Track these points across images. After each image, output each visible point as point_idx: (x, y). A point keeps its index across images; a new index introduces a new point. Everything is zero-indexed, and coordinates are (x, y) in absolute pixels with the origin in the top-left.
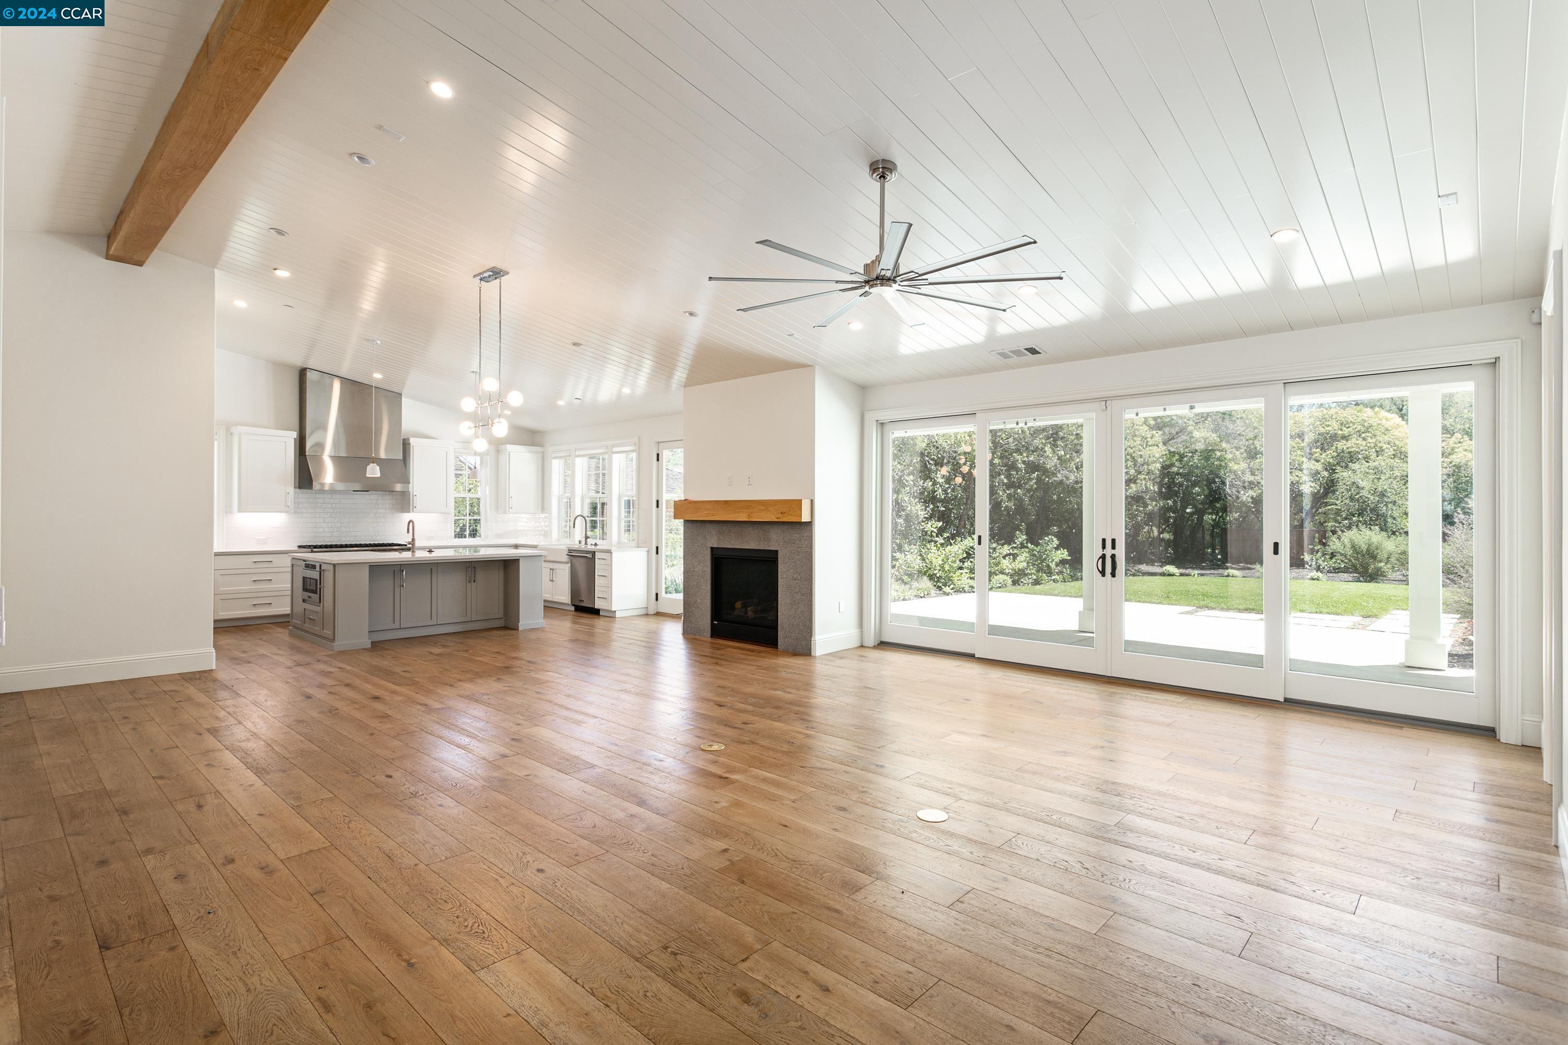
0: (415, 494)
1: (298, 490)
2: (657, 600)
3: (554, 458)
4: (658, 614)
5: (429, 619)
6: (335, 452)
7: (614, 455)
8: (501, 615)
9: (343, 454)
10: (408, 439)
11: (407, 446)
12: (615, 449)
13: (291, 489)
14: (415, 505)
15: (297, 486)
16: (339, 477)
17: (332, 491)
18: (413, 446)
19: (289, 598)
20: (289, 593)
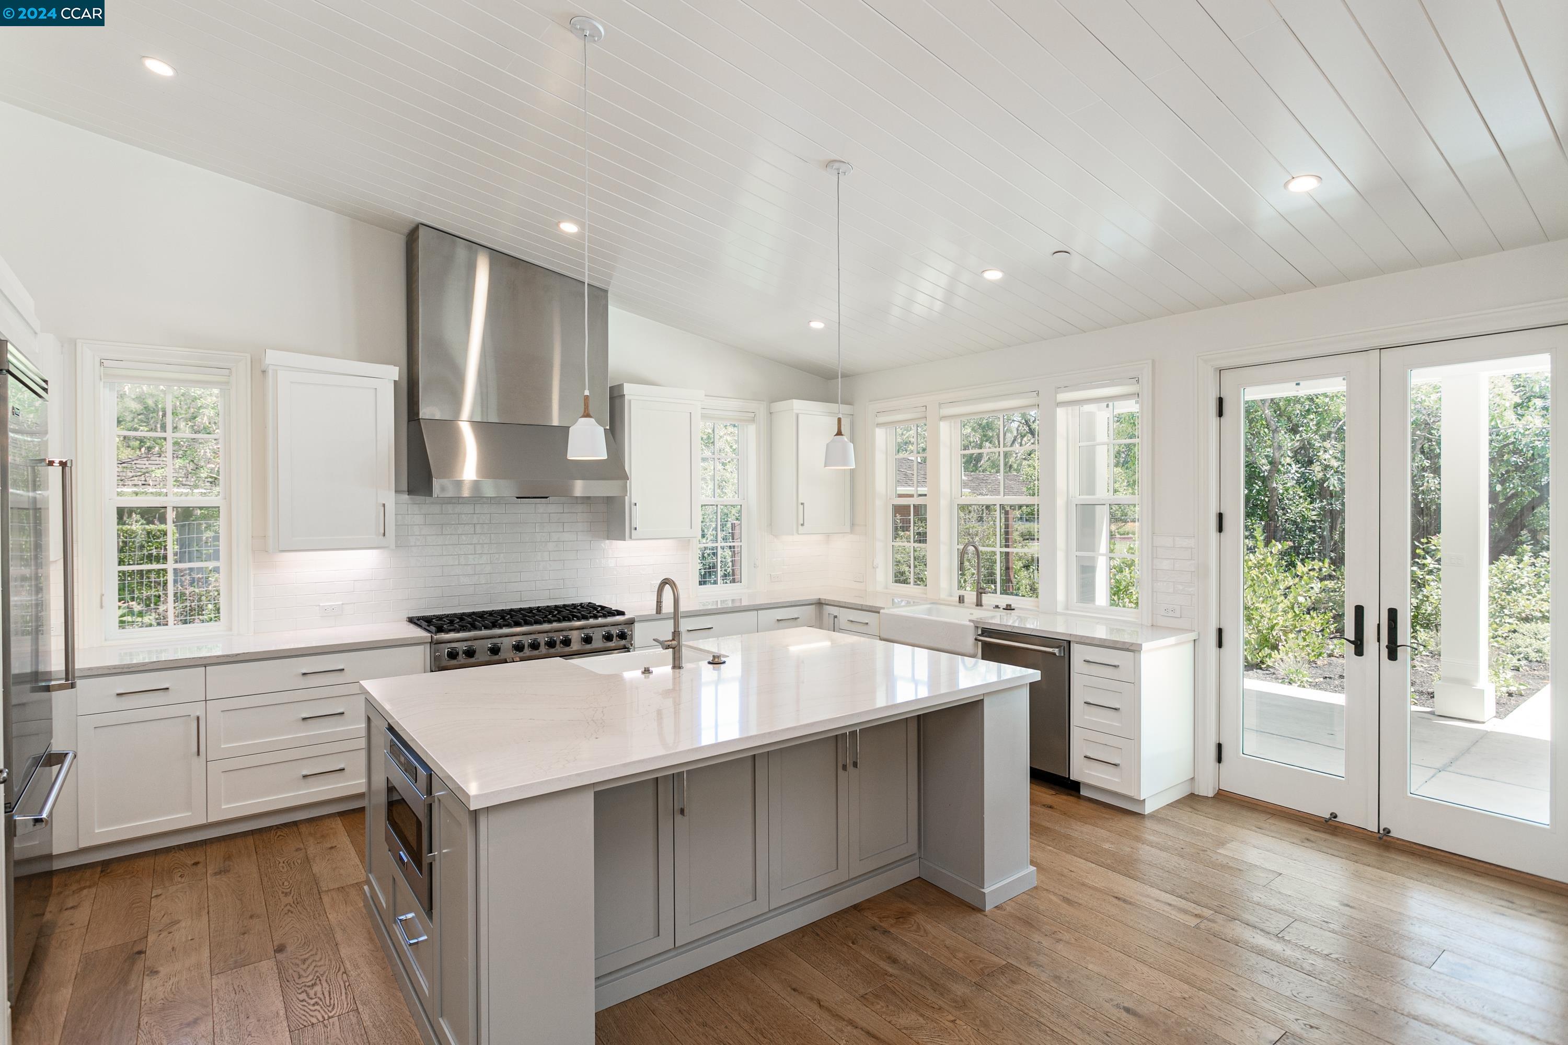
0: (633, 501)
1: (406, 497)
2: (1219, 760)
3: (879, 425)
4: (1223, 797)
5: (750, 898)
6: (482, 415)
7: (1060, 412)
8: (912, 847)
9: (493, 418)
10: (620, 387)
11: (617, 401)
12: (1062, 397)
13: (389, 497)
14: (634, 526)
15: (405, 486)
16: (490, 466)
17: (477, 498)
18: (630, 401)
19: (363, 755)
20: (363, 743)
